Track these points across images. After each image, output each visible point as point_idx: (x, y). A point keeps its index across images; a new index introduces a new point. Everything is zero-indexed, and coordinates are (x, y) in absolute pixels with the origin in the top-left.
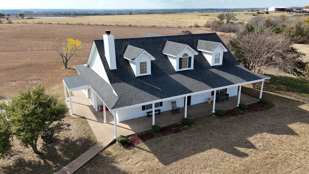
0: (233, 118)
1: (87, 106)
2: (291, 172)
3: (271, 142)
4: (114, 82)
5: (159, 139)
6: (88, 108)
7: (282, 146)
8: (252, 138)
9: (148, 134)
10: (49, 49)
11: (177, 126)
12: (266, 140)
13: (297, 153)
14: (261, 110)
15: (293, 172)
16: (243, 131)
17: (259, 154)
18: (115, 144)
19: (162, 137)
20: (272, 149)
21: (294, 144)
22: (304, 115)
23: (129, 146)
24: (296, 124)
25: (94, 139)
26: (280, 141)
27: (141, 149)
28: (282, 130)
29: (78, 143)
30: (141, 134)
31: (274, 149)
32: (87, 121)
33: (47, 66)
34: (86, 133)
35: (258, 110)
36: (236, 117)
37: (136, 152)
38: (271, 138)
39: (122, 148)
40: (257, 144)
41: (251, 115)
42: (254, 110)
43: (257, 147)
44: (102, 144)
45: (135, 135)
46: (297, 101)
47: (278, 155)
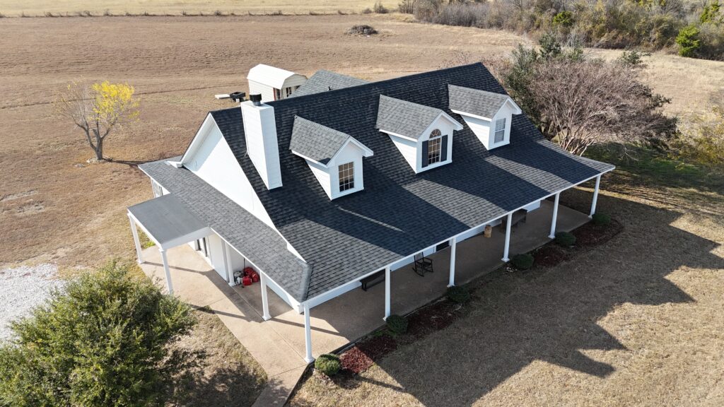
0: (551, 270)
1: (203, 273)
2: (707, 394)
3: (645, 323)
4: (284, 223)
5: (410, 349)
6: (205, 278)
7: (670, 331)
8: (607, 318)
9: (379, 337)
10: (32, 102)
11: (437, 307)
12: (634, 320)
13: (704, 345)
14: (601, 242)
15: (711, 394)
16: (581, 302)
17: (633, 358)
18: (312, 379)
19: (416, 343)
20: (653, 342)
21: (692, 324)
22: (687, 243)
23: (346, 378)
24: (680, 270)
25: (255, 370)
26: (662, 319)
27: (378, 383)
28: (658, 290)
29: (220, 388)
30: (364, 342)
31: (658, 342)
32: (218, 320)
33: (45, 157)
34: (229, 354)
35: (595, 244)
36: (556, 268)
37: (369, 393)
38: (643, 313)
39: (331, 385)
40: (620, 333)
41: (585, 258)
42: (587, 244)
43: (623, 342)
44: (281, 382)
45: (350, 346)
46: (663, 209)
47: (668, 355)
